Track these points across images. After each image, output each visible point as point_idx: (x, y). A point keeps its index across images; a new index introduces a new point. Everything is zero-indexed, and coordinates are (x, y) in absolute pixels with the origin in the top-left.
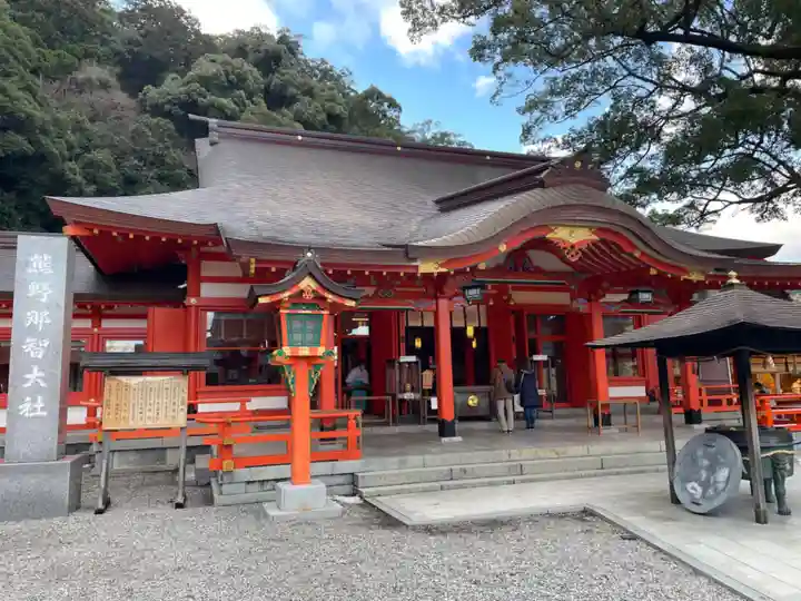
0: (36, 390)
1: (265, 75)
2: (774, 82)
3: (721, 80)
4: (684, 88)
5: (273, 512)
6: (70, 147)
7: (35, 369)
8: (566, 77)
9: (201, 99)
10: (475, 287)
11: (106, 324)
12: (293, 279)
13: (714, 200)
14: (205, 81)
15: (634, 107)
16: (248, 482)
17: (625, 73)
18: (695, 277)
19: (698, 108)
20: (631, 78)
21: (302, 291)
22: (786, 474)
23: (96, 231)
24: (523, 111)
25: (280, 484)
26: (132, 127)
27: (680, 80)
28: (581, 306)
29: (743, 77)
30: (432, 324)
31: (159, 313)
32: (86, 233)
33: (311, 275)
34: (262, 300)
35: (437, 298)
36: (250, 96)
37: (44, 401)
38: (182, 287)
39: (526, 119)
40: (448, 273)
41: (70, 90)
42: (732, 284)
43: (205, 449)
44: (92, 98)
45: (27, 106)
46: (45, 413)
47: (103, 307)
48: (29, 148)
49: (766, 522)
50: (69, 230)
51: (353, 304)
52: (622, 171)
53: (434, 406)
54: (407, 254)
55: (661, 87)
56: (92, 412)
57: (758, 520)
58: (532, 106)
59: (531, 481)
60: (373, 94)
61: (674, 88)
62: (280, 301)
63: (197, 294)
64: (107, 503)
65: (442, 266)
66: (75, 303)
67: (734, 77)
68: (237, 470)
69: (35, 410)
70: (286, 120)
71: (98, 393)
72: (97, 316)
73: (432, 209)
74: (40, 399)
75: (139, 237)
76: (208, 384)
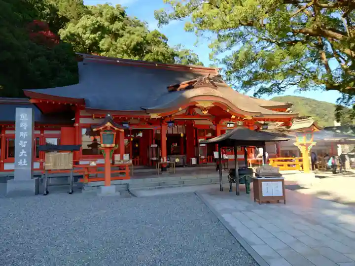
0: (23, 157)
7: (23, 150)
9: (83, 35)
11: (46, 132)
12: (103, 123)
14: (85, 27)
16: (93, 186)
18: (249, 118)
21: (107, 127)
23: (41, 101)
25: (101, 186)
30: (159, 133)
31: (66, 129)
32: (37, 102)
33: (109, 121)
34: (94, 130)
35: (161, 125)
38: (73, 119)
40: (161, 118)
43: (81, 177)
46: (26, 165)
47: (44, 126)
49: (239, 195)
50: (32, 101)
54: (146, 112)
56: (41, 164)
62: (100, 130)
63: (78, 122)
64: (47, 193)
65: (159, 115)
68: (89, 183)
69: (23, 163)
71: (43, 158)
72: (42, 129)
73: (166, 91)
74: (25, 160)
75: (56, 103)
76: (83, 154)
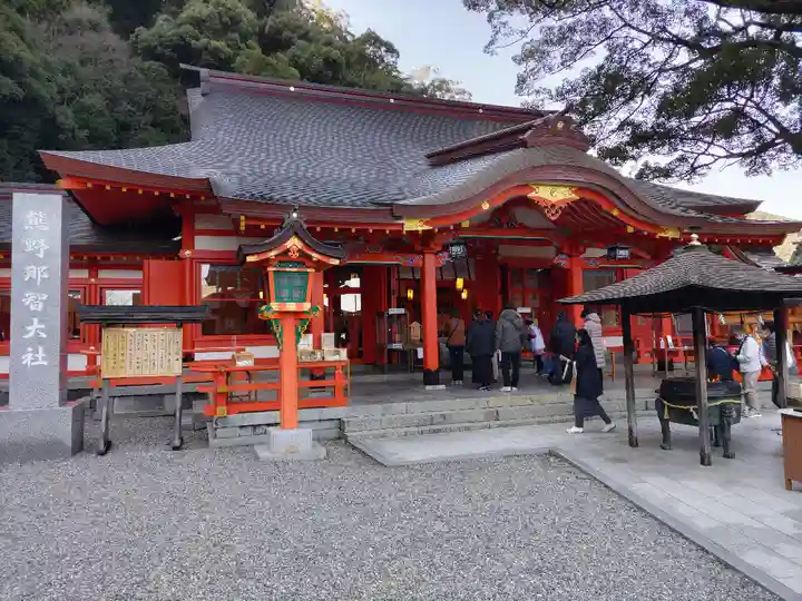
0: (37, 341)
1: (260, 16)
2: (769, 34)
3: (716, 32)
4: (678, 41)
5: (263, 453)
6: (62, 91)
7: (36, 320)
8: (561, 28)
9: (193, 42)
10: (458, 244)
11: (104, 274)
12: (279, 238)
13: (703, 153)
14: (198, 23)
15: (628, 59)
16: (242, 427)
17: (621, 23)
18: (670, 234)
19: (691, 62)
20: (627, 29)
21: (288, 250)
22: (731, 420)
23: (89, 185)
24: (519, 60)
25: (271, 428)
26: (124, 71)
27: (674, 32)
28: (563, 261)
29: (737, 30)
30: (419, 277)
31: (154, 265)
32: (80, 187)
33: (296, 234)
34: (249, 259)
35: (423, 254)
36: (244, 38)
37: (45, 351)
38: (176, 239)
39: (521, 69)
40: (433, 230)
41: (59, 31)
42: (694, 247)
43: (201, 396)
44: (83, 40)
45: (15, 47)
46: (46, 363)
47: (99, 258)
48: (20, 93)
49: (709, 464)
50: (63, 183)
51: (337, 262)
52: (615, 124)
53: (420, 355)
54: (392, 212)
55: (656, 39)
56: (92, 359)
57: (702, 463)
58: (528, 55)
59: (506, 426)
60: (371, 38)
61: (668, 40)
62: (268, 260)
63: (192, 247)
64: (108, 445)
65: (427, 223)
66: (71, 253)
67: (729, 29)
68: (231, 416)
69: (36, 359)
70: (281, 66)
71: (97, 342)
72: (94, 266)
73: (423, 164)
74: (41, 349)
75: (132, 191)
76: (204, 334)
